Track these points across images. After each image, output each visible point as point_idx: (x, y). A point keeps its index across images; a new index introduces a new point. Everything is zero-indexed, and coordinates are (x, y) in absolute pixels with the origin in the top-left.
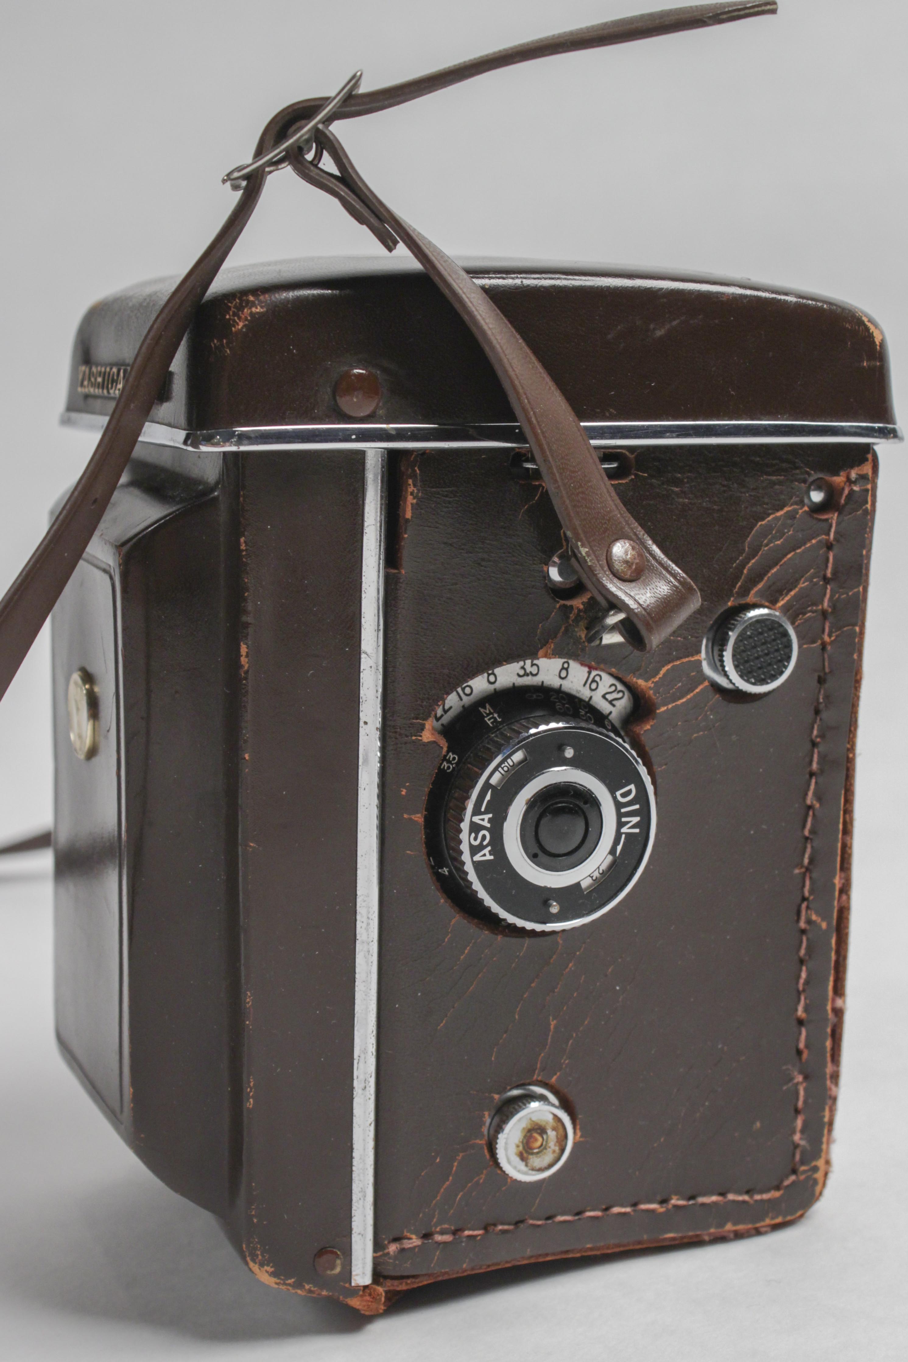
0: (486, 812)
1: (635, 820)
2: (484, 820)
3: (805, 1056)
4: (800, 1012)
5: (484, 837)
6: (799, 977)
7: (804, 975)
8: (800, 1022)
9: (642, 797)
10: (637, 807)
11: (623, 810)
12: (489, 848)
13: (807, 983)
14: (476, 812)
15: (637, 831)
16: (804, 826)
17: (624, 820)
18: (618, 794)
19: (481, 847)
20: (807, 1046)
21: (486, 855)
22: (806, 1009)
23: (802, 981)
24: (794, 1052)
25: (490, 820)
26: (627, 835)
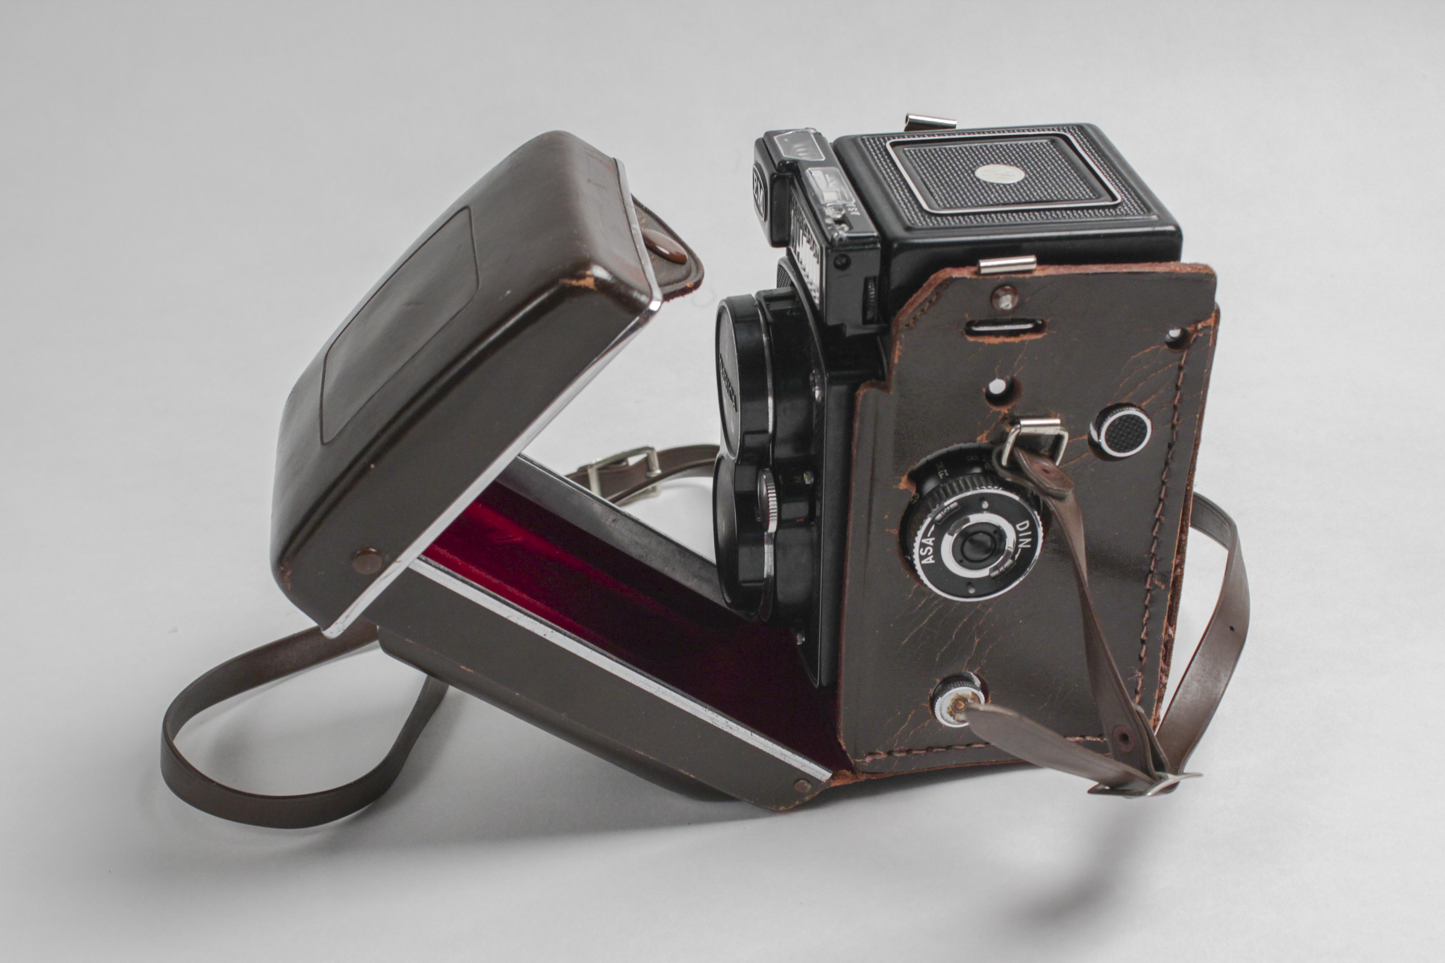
0: (931, 536)
1: (1028, 540)
2: (930, 541)
3: (1144, 661)
4: (1143, 636)
5: (929, 551)
6: (1143, 616)
7: (1147, 615)
8: (1143, 642)
9: (1033, 528)
10: (1030, 533)
11: (1021, 535)
12: (932, 556)
13: (1148, 619)
14: (925, 536)
15: (1029, 546)
16: (1153, 530)
17: (1021, 540)
18: (1018, 526)
19: (927, 556)
20: (1145, 655)
21: (930, 560)
22: (1146, 634)
23: (1145, 619)
24: (1138, 658)
25: (933, 541)
26: (1022, 549)
